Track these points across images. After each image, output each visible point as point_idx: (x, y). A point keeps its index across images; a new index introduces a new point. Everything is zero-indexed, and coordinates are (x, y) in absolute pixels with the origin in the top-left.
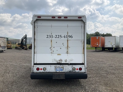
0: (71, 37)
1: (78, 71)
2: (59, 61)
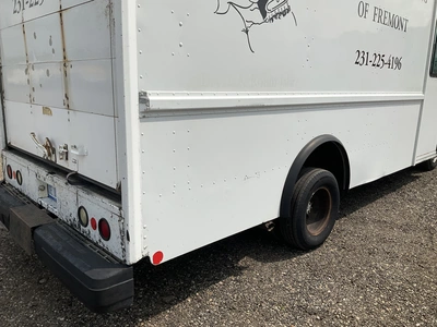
1: (95, 235)
2: (46, 147)
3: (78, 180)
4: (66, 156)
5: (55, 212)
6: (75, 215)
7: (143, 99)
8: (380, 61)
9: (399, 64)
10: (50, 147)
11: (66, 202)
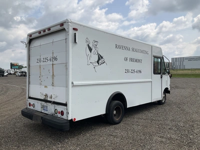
0: (56, 59)
1: (59, 115)
2: (45, 96)
3: (55, 103)
4: (51, 97)
5: (47, 113)
6: (53, 112)
7: (72, 83)
8: (133, 71)
9: (140, 72)
10: (46, 96)
11: (51, 109)
